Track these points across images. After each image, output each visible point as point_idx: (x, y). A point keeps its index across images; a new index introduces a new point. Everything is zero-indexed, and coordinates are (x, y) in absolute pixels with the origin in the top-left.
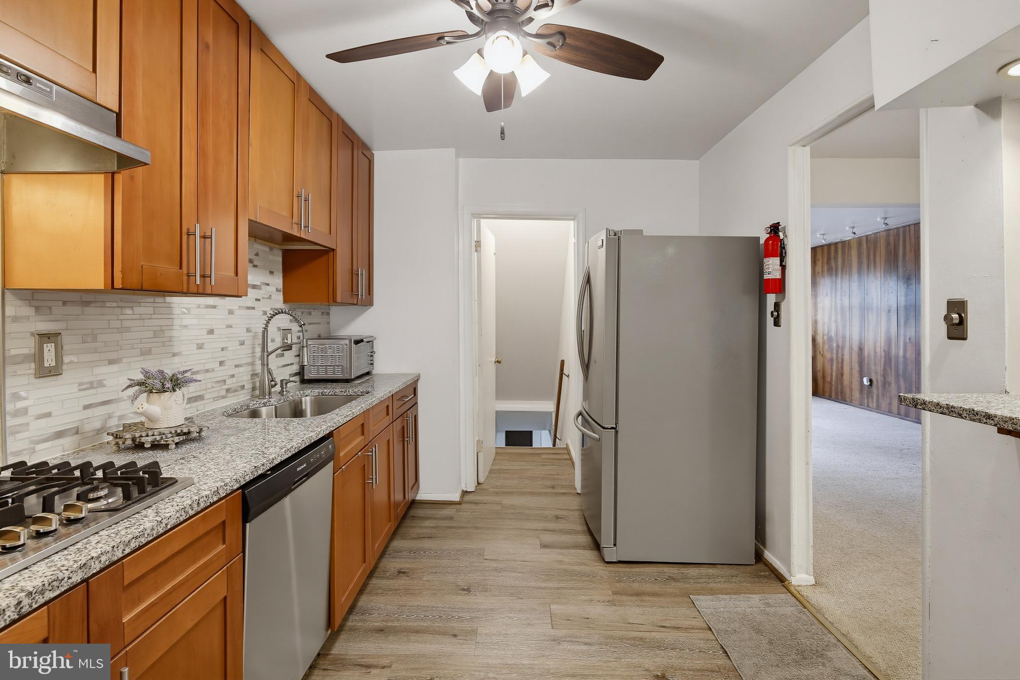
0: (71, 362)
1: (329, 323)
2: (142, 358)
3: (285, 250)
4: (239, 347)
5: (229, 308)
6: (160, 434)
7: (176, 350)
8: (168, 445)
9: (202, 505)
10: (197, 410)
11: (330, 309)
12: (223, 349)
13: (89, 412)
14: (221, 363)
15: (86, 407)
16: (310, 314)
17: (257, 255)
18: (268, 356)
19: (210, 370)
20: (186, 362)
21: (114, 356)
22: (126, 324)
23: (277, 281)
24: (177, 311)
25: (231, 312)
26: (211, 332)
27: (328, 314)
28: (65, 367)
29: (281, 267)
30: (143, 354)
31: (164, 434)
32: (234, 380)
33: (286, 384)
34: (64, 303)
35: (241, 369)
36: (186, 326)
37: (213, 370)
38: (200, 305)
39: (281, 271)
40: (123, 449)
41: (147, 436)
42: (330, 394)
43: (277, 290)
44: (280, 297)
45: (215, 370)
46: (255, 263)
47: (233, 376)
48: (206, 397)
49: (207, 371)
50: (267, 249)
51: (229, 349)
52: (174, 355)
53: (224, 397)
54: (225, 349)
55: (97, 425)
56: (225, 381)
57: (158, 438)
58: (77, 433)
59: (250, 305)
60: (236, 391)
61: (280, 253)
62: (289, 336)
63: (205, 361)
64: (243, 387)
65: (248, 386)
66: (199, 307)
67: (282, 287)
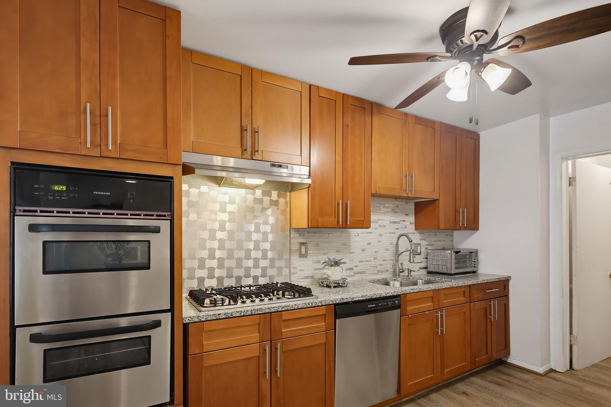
0: (310, 253)
1: (452, 241)
2: (336, 253)
3: (416, 202)
4: (385, 252)
5: (379, 233)
6: (330, 282)
7: (352, 251)
8: (331, 286)
9: (313, 305)
10: (362, 278)
11: (453, 233)
12: (376, 252)
13: (316, 271)
14: (374, 258)
15: (315, 269)
16: (436, 235)
17: (397, 207)
18: (398, 257)
19: (369, 261)
20: (356, 256)
21: (325, 252)
22: (330, 240)
23: (412, 219)
24: (352, 235)
25: (380, 235)
26: (369, 244)
27: (452, 235)
28: (308, 255)
29: (414, 211)
30: (337, 252)
31: (331, 282)
32: (382, 267)
33: (411, 272)
34: (308, 232)
35: (386, 262)
36: (357, 241)
37: (370, 261)
38: (363, 232)
39: (414, 213)
40: (322, 286)
41: (326, 282)
42: (433, 280)
43: (411, 223)
44: (413, 226)
45: (372, 261)
46: (396, 211)
47: (381, 265)
48: (366, 272)
49: (367, 261)
50: (404, 203)
51: (379, 252)
52: (351, 253)
53: (376, 274)
54: (377, 252)
55: (319, 276)
56: (377, 267)
57: (328, 283)
58: (312, 278)
59: (392, 231)
60: (384, 272)
61: (413, 204)
62: (419, 247)
63: (366, 257)
64: (387, 271)
65: (391, 270)
66: (363, 233)
67: (414, 222)
